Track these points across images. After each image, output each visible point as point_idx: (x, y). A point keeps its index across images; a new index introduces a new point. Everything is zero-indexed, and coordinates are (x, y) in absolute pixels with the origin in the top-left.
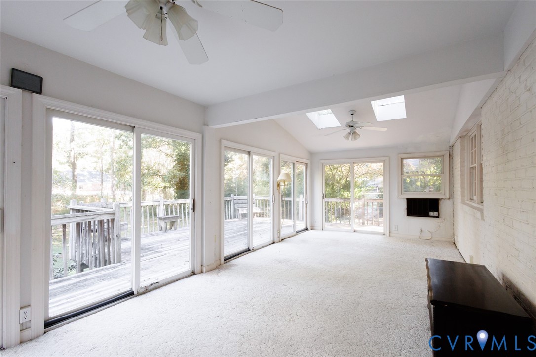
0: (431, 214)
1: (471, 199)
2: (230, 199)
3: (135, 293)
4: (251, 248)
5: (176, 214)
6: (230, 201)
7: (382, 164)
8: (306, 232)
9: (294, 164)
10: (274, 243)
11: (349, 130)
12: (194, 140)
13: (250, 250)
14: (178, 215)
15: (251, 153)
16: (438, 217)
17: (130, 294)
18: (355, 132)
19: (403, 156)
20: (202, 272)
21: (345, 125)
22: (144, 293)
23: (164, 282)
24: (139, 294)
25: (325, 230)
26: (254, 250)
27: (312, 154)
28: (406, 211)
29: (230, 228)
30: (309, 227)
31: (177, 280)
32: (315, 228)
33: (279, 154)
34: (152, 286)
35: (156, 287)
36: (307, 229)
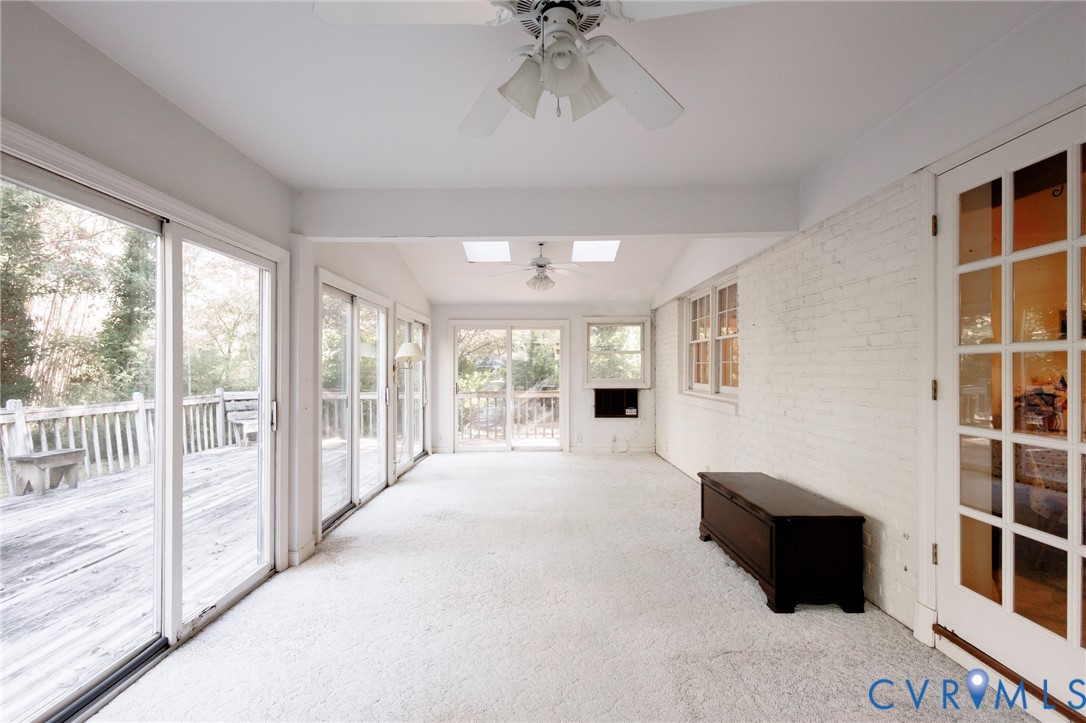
0: (629, 412)
1: (690, 388)
2: (214, 400)
3: (172, 641)
4: (356, 501)
5: (65, 446)
6: (215, 405)
7: (558, 333)
8: (427, 460)
9: (410, 324)
10: (387, 486)
11: (534, 272)
12: (274, 265)
13: (355, 506)
14: (73, 447)
15: (358, 301)
16: (636, 416)
17: (160, 648)
18: (546, 277)
19: (591, 320)
20: (290, 566)
21: (529, 262)
22: (191, 638)
23: (225, 603)
24: (182, 642)
25: (459, 452)
26: (362, 505)
27: (434, 307)
28: (594, 409)
29: (244, 468)
30: (429, 449)
31: (248, 593)
32: (440, 449)
33: (395, 304)
34: (205, 617)
35: (213, 617)
36: (425, 453)
